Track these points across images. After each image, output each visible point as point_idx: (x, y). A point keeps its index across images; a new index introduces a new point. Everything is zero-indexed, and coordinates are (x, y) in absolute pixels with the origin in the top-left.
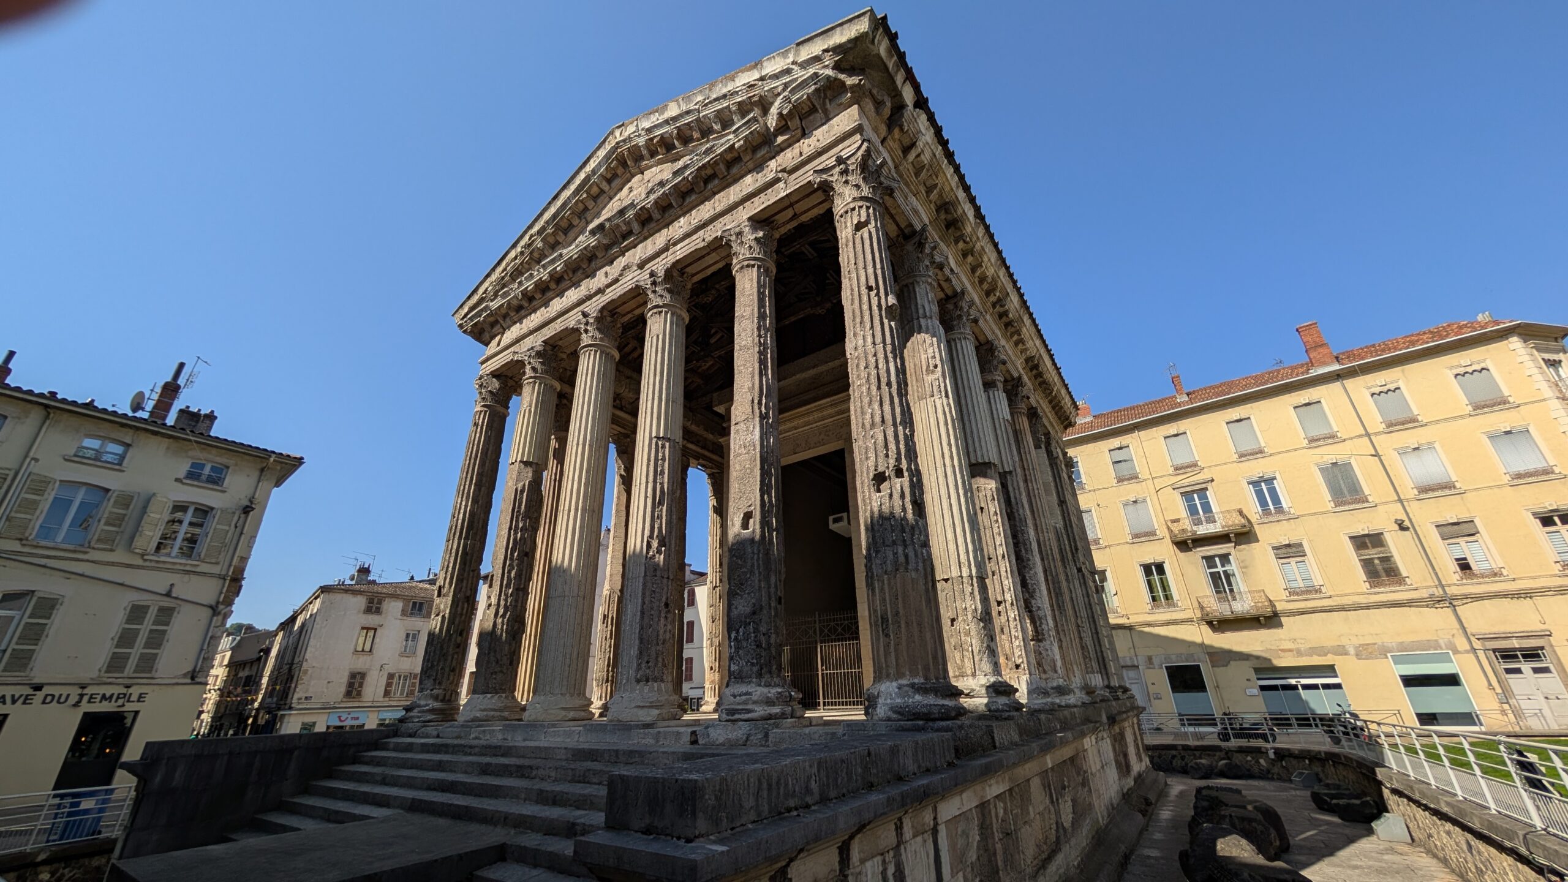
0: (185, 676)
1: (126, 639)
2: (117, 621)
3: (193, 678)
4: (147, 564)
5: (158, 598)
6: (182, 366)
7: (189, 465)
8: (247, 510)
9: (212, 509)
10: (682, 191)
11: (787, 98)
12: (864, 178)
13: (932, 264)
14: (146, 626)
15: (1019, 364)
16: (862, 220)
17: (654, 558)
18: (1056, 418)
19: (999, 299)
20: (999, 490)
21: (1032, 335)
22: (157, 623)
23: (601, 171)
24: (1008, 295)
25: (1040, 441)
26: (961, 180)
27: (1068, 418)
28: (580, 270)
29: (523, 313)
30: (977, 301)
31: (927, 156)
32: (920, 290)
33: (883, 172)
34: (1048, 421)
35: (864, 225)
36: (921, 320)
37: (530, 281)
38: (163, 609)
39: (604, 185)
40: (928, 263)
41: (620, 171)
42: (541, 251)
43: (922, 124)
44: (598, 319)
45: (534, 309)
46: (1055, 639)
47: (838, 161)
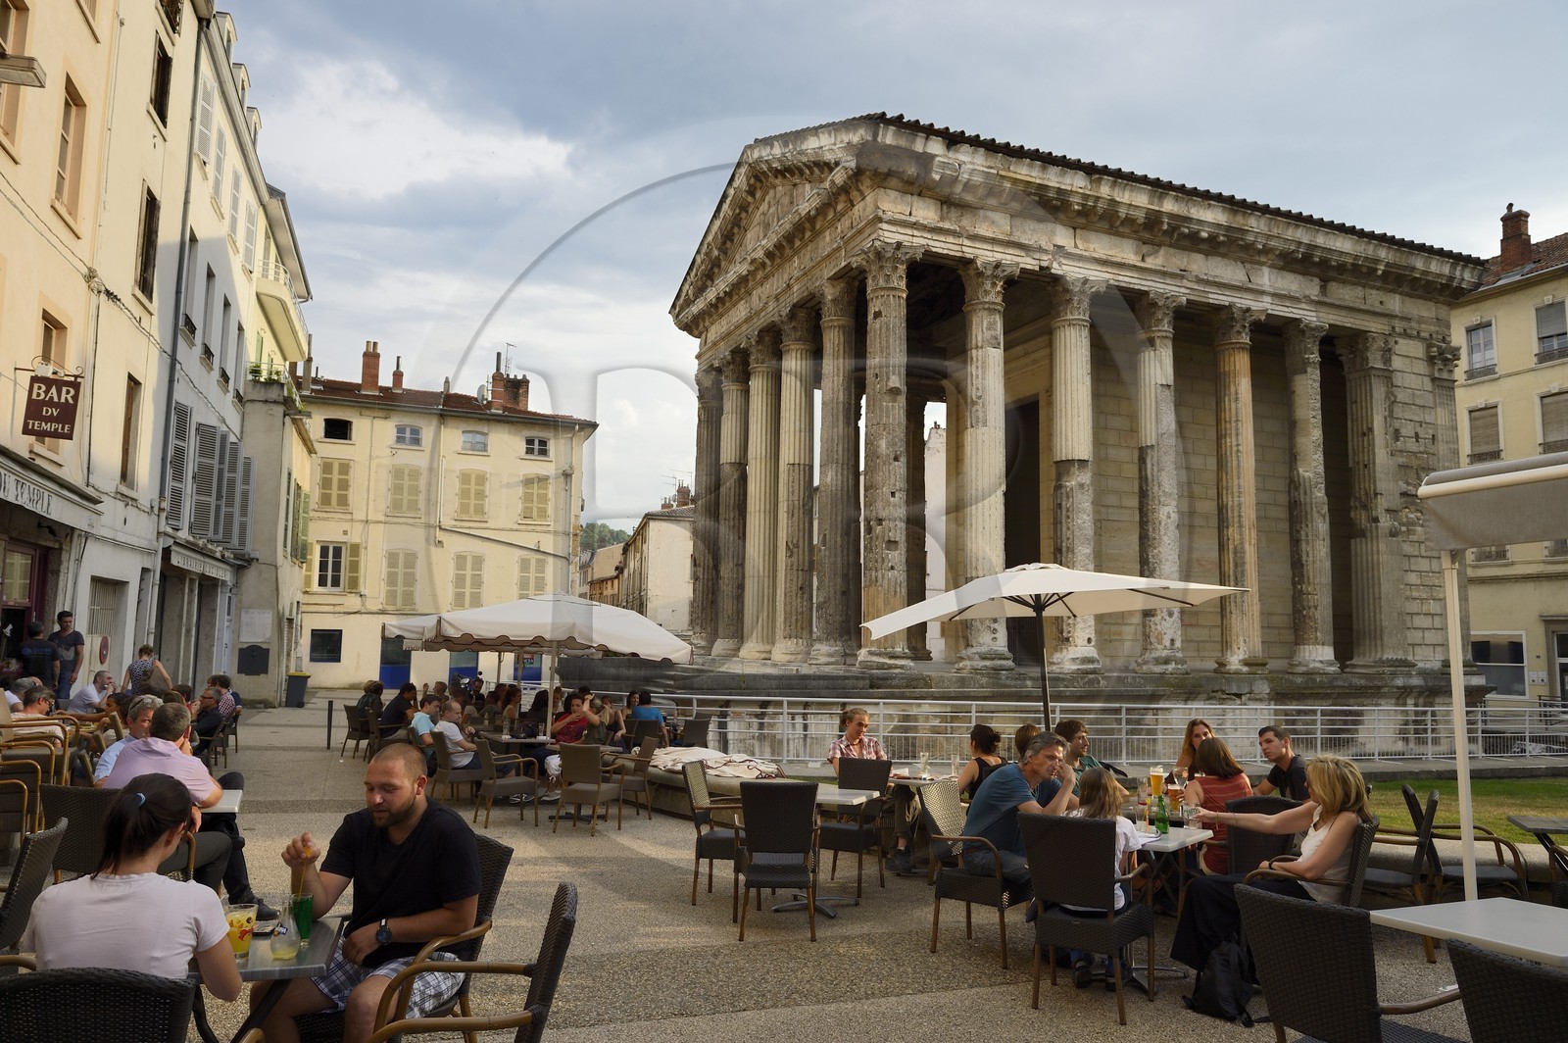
1: (526, 584)
2: (515, 572)
4: (522, 527)
5: (533, 553)
6: (499, 354)
7: (525, 443)
9: (549, 477)
10: (789, 238)
11: (833, 182)
12: (881, 267)
13: (994, 285)
14: (532, 575)
15: (1266, 270)
16: (877, 310)
17: (790, 556)
18: (1419, 293)
19: (1173, 229)
20: (1081, 486)
21: (1275, 231)
22: (538, 571)
23: (745, 187)
24: (1189, 219)
25: (1307, 363)
26: (1047, 160)
27: (1446, 287)
28: (741, 287)
29: (715, 317)
30: (1126, 251)
31: (977, 179)
32: (976, 320)
33: (903, 250)
34: (1361, 316)
35: (878, 315)
36: (974, 351)
37: (711, 295)
38: (538, 561)
39: (750, 199)
40: (988, 286)
41: (758, 185)
42: (718, 258)
43: (964, 156)
44: (758, 342)
45: (721, 316)
46: (1171, 614)
47: (863, 252)
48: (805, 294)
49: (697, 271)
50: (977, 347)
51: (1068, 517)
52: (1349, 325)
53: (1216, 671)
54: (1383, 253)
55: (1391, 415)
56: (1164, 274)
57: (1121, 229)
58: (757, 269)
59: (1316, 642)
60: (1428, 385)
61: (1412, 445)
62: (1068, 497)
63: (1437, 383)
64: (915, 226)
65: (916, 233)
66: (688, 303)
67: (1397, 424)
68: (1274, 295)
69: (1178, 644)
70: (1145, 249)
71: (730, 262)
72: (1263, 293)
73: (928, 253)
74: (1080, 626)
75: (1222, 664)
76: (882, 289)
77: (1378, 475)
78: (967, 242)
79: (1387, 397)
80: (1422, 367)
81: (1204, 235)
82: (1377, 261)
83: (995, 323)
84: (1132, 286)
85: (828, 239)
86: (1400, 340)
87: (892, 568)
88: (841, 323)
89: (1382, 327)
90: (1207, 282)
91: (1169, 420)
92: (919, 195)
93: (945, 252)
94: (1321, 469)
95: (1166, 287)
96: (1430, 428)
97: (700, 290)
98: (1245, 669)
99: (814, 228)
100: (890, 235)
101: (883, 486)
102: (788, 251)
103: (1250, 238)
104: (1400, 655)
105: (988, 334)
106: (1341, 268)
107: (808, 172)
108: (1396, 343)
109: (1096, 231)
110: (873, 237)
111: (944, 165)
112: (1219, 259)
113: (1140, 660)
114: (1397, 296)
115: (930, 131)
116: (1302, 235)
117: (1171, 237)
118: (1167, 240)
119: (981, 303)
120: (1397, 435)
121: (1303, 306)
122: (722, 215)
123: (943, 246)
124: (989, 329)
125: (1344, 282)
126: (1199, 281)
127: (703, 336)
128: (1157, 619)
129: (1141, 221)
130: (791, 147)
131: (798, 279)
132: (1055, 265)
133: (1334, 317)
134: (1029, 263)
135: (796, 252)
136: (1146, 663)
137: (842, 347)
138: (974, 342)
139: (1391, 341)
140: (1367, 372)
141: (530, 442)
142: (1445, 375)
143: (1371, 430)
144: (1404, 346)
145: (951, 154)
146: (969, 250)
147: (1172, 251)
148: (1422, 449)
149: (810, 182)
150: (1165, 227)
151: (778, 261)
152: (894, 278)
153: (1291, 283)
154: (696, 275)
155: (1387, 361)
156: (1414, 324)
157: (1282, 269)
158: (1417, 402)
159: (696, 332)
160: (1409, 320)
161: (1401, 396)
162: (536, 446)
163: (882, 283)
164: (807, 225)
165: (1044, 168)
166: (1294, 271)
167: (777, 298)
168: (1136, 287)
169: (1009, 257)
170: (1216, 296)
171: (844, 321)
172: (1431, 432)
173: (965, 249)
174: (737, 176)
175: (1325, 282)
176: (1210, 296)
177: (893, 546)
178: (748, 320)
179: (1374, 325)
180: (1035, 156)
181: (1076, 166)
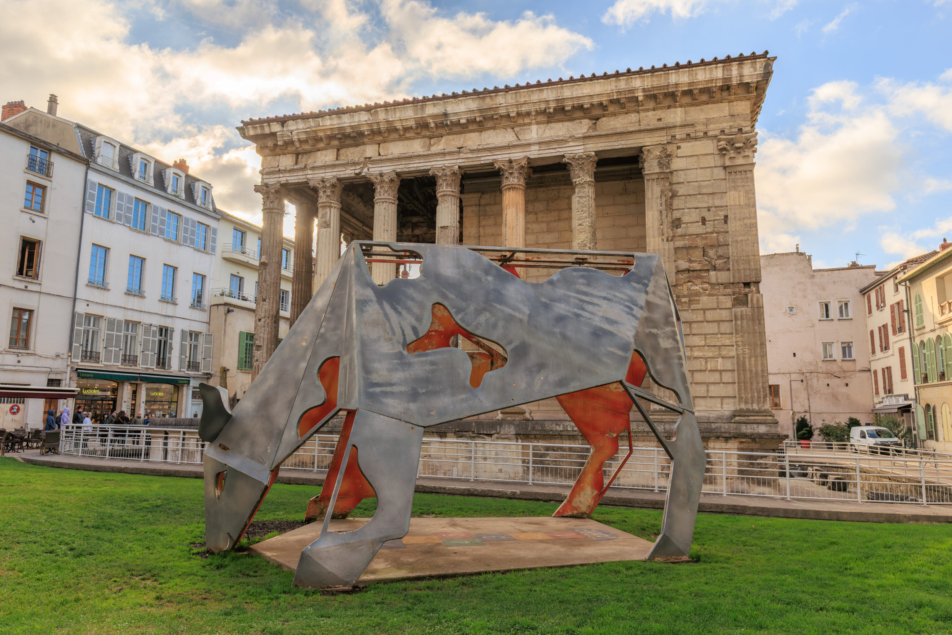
13: (324, 192)
15: (533, 127)
18: (702, 100)
19: (440, 124)
24: (446, 115)
25: (575, 185)
26: (338, 113)
30: (416, 147)
31: (303, 137)
33: (270, 187)
34: (634, 136)
40: (321, 194)
43: (292, 126)
52: (620, 147)
55: (668, 208)
56: (444, 154)
60: (718, 174)
63: (728, 170)
64: (279, 172)
65: (281, 175)
67: (677, 214)
68: (541, 143)
70: (430, 141)
72: (529, 145)
78: (310, 172)
79: (665, 194)
80: (711, 161)
81: (464, 120)
83: (326, 213)
84: (419, 169)
89: (659, 139)
92: (284, 154)
93: (296, 181)
95: (445, 162)
96: (721, 211)
100: (269, 180)
103: (503, 111)
105: (321, 221)
108: (678, 148)
109: (392, 141)
111: (283, 135)
112: (490, 131)
114: (678, 109)
115: (269, 121)
116: (549, 95)
117: (445, 129)
118: (443, 131)
119: (319, 204)
120: (676, 223)
123: (296, 178)
124: (321, 218)
125: (614, 115)
126: (472, 151)
129: (414, 126)
132: (365, 170)
133: (603, 144)
134: (348, 173)
139: (671, 147)
140: (643, 179)
142: (740, 161)
144: (687, 148)
145: (285, 129)
146: (312, 176)
147: (451, 137)
148: (709, 230)
150: (433, 124)
152: (268, 202)
153: (558, 130)
155: (667, 165)
156: (698, 128)
158: (704, 191)
160: (693, 125)
165: (339, 118)
168: (422, 168)
169: (334, 173)
170: (487, 158)
172: (722, 214)
173: (308, 177)
175: (593, 120)
176: (482, 159)
179: (649, 140)
180: (331, 113)
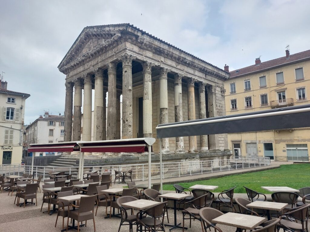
0: (18, 144)
1: (6, 137)
2: (3, 134)
3: (20, 145)
4: (6, 122)
5: (9, 129)
7: (7, 99)
8: (21, 108)
9: (14, 108)
10: (98, 52)
11: (114, 38)
12: (127, 61)
13: (150, 68)
14: (9, 134)
15: (197, 71)
16: (126, 70)
17: (97, 129)
18: (220, 78)
19: (183, 60)
20: (166, 113)
21: (199, 63)
22: (11, 134)
23: (84, 38)
24: (185, 59)
25: (203, 91)
26: (161, 41)
27: (224, 78)
28: (82, 63)
29: (72, 69)
30: (174, 64)
31: (148, 43)
32: (146, 75)
33: (131, 57)
34: (211, 82)
35: (126, 72)
36: (145, 82)
37: (72, 64)
38: (11, 131)
39: (85, 41)
40: (149, 68)
41: (88, 38)
42: (74, 55)
43: (145, 37)
44: (87, 77)
45: (74, 69)
46: (182, 141)
47: (122, 56)
48: (103, 65)
49: (67, 57)
50: (146, 82)
51: (164, 120)
52: (209, 84)
53: (188, 153)
54: (216, 70)
55: (216, 102)
56: (180, 70)
57: (173, 59)
58: (87, 58)
59: (205, 147)
60: (221, 96)
61: (219, 108)
62: (163, 116)
64: (134, 52)
65: (134, 53)
66: (63, 65)
67: (217, 104)
68: (198, 76)
69: (183, 147)
70: (177, 64)
71: (77, 56)
72: (196, 76)
73: (137, 59)
74: (166, 144)
75: (189, 151)
76: (127, 66)
77: (214, 113)
78: (144, 57)
79: (215, 98)
80: (220, 93)
81: (188, 62)
82: (214, 72)
83: (150, 77)
85: (110, 52)
86: (217, 88)
87: (130, 131)
88: (113, 73)
90: (187, 73)
91: (181, 101)
92: (135, 45)
93: (140, 59)
94: (205, 112)
95: (181, 72)
97: (68, 63)
98: (194, 152)
99: (106, 49)
100: (129, 53)
101: (128, 112)
102: (98, 55)
103: (195, 64)
104: (218, 149)
105: (149, 79)
106: (209, 72)
107: (104, 36)
109: (169, 59)
110: (125, 53)
111: (141, 39)
112: (189, 68)
113: (176, 151)
114: (217, 79)
115: (138, 30)
116: (203, 65)
117: (182, 62)
118: (181, 63)
119: (147, 72)
120: (217, 106)
121: (202, 79)
122: (76, 44)
123: (140, 57)
124: (149, 78)
125: (209, 75)
126: (186, 72)
127: (68, 74)
128: (179, 142)
129: (177, 58)
130: (100, 29)
131: (100, 62)
132: (161, 65)
133: (207, 82)
134: (157, 64)
135: (100, 55)
136: (177, 152)
137: (113, 79)
138: (145, 80)
139: (216, 87)
140: (212, 93)
141: (9, 99)
142: (223, 95)
143: (213, 104)
145: (142, 36)
146: (145, 59)
147: (181, 65)
149: (104, 38)
150: (181, 60)
151: (94, 57)
152: (130, 63)
153: (201, 74)
154: (67, 58)
155: (215, 91)
156: (219, 85)
157: (199, 71)
158: (220, 100)
159: (66, 73)
160: (218, 83)
161: (217, 98)
162: (11, 100)
163: (127, 64)
164: (105, 48)
165: (160, 43)
166: (201, 72)
167: (93, 66)
168: (176, 72)
169: (152, 62)
170: (189, 75)
171: (115, 72)
172: (221, 105)
173: (144, 59)
174: (81, 35)
175: (206, 75)
177: (130, 126)
178: (83, 71)
179: (213, 84)
180: (159, 40)
181: (166, 44)
